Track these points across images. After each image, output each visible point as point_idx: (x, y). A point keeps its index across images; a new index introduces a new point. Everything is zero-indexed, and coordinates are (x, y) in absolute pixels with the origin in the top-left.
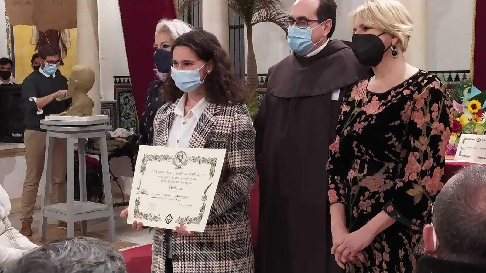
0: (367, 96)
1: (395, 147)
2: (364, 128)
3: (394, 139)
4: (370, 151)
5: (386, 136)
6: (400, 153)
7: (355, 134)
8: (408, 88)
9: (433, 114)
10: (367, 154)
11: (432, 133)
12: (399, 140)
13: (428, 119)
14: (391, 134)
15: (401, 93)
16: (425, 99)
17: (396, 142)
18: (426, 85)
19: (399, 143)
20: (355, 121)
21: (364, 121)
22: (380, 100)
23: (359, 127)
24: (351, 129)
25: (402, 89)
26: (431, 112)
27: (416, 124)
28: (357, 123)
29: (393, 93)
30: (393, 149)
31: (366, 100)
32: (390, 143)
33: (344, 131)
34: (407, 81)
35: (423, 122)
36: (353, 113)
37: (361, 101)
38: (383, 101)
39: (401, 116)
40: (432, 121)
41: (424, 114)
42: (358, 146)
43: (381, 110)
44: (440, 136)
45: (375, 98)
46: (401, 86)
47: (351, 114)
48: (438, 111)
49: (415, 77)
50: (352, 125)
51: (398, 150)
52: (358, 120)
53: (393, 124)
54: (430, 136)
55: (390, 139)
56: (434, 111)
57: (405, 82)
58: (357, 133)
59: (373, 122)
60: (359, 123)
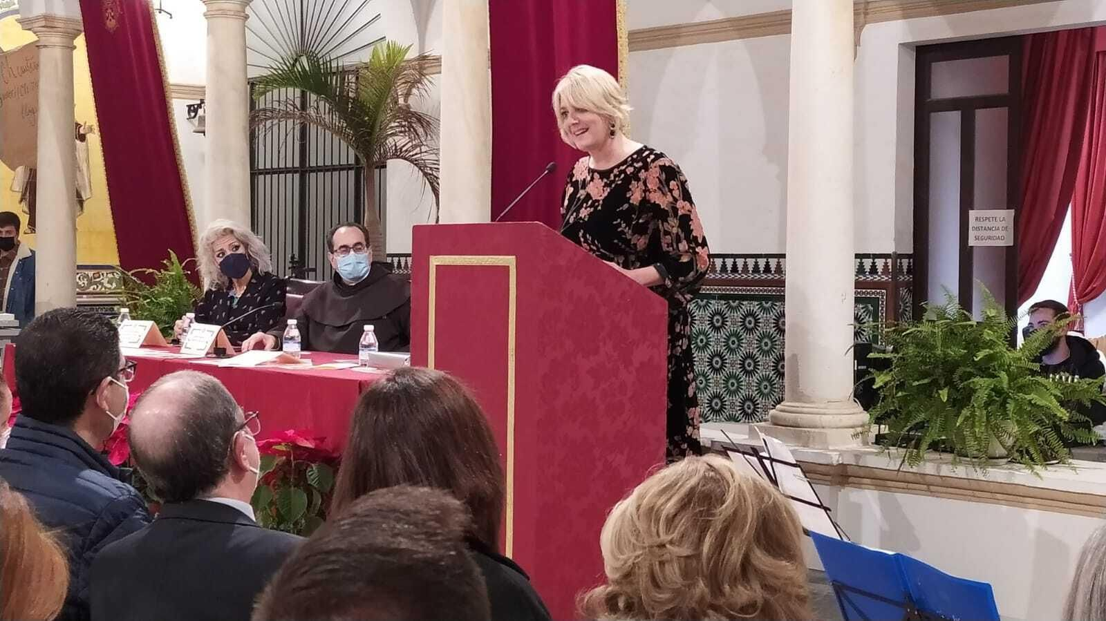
0: (589, 173)
1: (625, 234)
2: (590, 215)
3: (624, 225)
4: (596, 242)
5: (615, 223)
6: (630, 240)
7: (581, 221)
8: (631, 165)
9: (674, 192)
10: (594, 244)
11: (680, 213)
12: (628, 225)
13: (671, 199)
14: (619, 220)
15: (624, 171)
16: (658, 177)
17: (625, 228)
18: (653, 161)
19: (629, 229)
20: (581, 207)
21: (590, 207)
22: (602, 178)
23: (584, 213)
24: (577, 215)
25: (625, 166)
26: (671, 191)
27: (659, 205)
28: (583, 209)
29: (616, 171)
30: (624, 236)
31: (589, 178)
32: (619, 230)
33: (570, 218)
34: (631, 156)
35: (666, 202)
36: (578, 196)
37: (584, 180)
38: (605, 180)
39: (629, 198)
40: (676, 200)
41: (663, 193)
42: (584, 236)
43: (606, 194)
44: (690, 216)
45: (596, 176)
46: (625, 162)
47: (575, 198)
48: (678, 189)
49: (640, 152)
50: (578, 211)
51: (629, 237)
52: (585, 205)
53: (621, 208)
54: (678, 218)
55: (619, 225)
56: (673, 189)
57: (628, 157)
58: (583, 220)
59: (600, 208)
60: (586, 208)
